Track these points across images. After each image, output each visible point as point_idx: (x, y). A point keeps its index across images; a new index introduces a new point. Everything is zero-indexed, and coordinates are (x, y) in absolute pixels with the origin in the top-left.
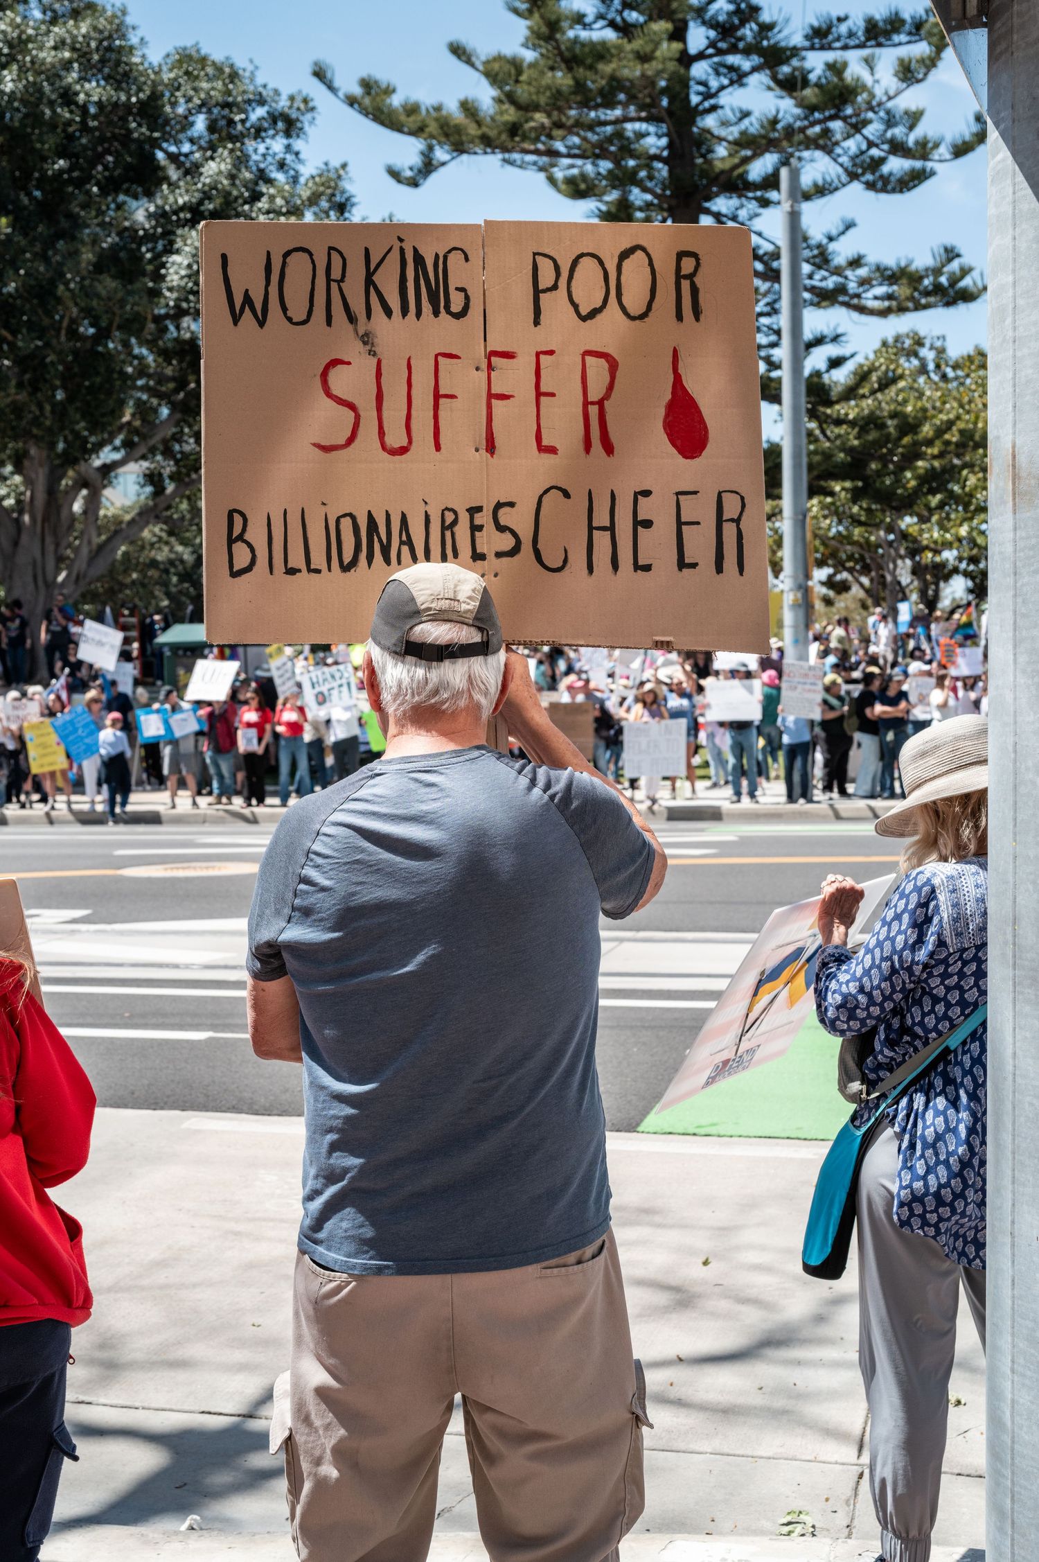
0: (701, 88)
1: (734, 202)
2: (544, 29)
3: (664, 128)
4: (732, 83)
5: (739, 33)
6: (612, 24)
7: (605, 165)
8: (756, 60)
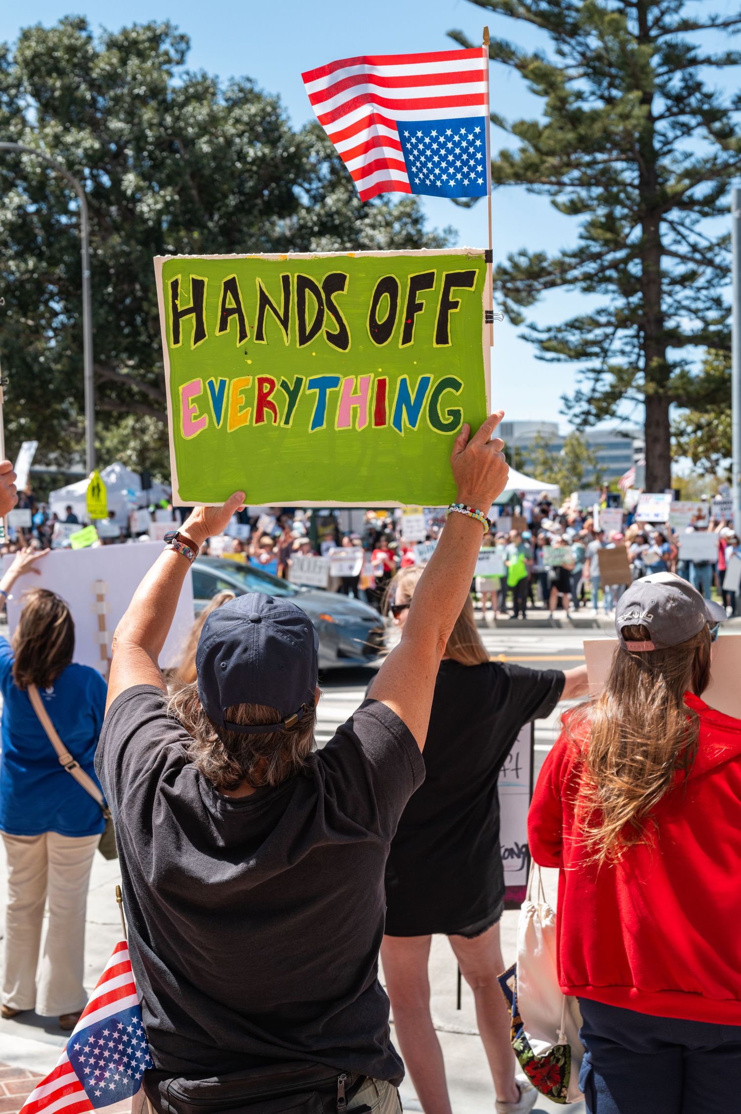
0: (662, 138)
1: (684, 214)
2: (558, 104)
3: (635, 166)
4: (683, 133)
5: (686, 101)
6: (602, 97)
7: (597, 191)
8: (699, 118)
